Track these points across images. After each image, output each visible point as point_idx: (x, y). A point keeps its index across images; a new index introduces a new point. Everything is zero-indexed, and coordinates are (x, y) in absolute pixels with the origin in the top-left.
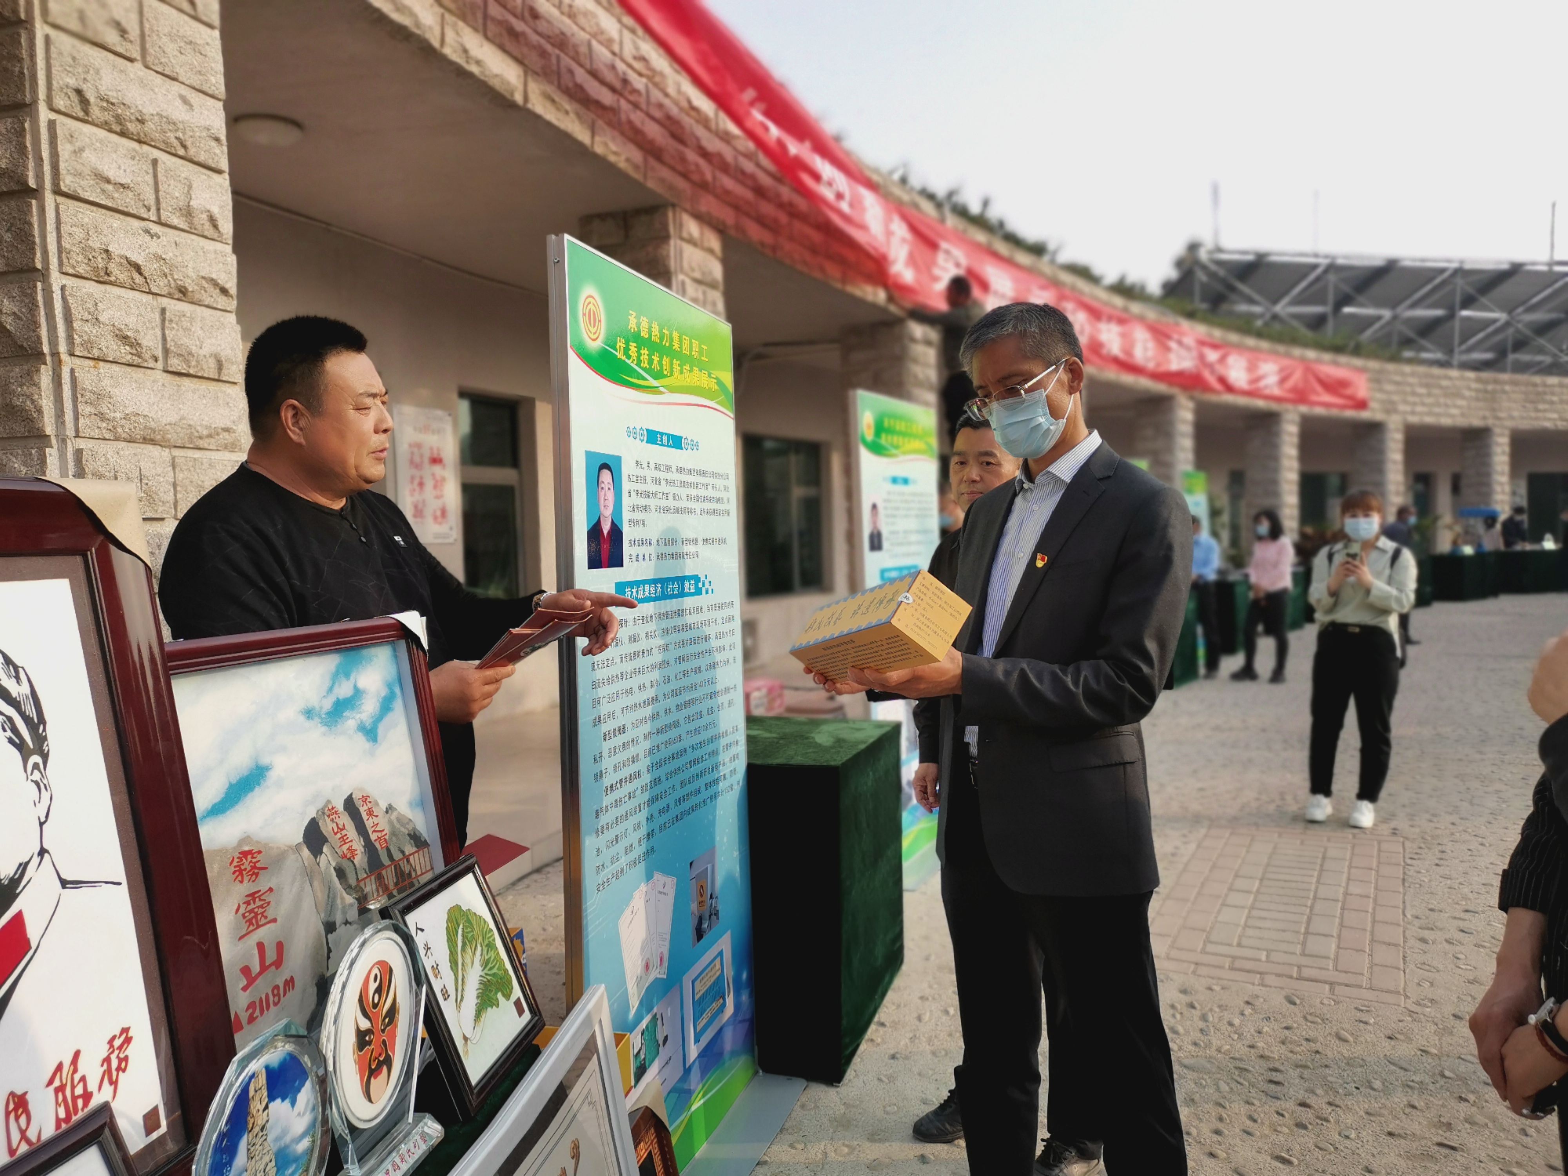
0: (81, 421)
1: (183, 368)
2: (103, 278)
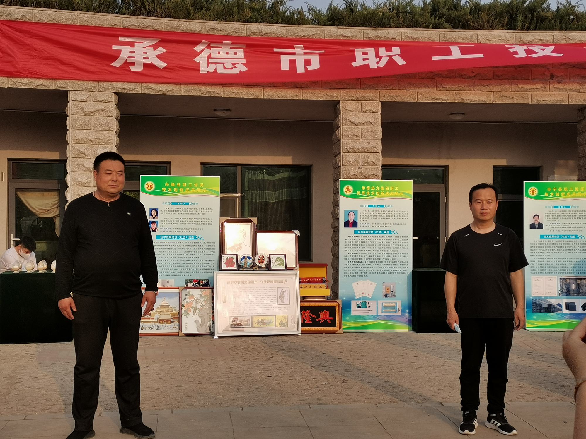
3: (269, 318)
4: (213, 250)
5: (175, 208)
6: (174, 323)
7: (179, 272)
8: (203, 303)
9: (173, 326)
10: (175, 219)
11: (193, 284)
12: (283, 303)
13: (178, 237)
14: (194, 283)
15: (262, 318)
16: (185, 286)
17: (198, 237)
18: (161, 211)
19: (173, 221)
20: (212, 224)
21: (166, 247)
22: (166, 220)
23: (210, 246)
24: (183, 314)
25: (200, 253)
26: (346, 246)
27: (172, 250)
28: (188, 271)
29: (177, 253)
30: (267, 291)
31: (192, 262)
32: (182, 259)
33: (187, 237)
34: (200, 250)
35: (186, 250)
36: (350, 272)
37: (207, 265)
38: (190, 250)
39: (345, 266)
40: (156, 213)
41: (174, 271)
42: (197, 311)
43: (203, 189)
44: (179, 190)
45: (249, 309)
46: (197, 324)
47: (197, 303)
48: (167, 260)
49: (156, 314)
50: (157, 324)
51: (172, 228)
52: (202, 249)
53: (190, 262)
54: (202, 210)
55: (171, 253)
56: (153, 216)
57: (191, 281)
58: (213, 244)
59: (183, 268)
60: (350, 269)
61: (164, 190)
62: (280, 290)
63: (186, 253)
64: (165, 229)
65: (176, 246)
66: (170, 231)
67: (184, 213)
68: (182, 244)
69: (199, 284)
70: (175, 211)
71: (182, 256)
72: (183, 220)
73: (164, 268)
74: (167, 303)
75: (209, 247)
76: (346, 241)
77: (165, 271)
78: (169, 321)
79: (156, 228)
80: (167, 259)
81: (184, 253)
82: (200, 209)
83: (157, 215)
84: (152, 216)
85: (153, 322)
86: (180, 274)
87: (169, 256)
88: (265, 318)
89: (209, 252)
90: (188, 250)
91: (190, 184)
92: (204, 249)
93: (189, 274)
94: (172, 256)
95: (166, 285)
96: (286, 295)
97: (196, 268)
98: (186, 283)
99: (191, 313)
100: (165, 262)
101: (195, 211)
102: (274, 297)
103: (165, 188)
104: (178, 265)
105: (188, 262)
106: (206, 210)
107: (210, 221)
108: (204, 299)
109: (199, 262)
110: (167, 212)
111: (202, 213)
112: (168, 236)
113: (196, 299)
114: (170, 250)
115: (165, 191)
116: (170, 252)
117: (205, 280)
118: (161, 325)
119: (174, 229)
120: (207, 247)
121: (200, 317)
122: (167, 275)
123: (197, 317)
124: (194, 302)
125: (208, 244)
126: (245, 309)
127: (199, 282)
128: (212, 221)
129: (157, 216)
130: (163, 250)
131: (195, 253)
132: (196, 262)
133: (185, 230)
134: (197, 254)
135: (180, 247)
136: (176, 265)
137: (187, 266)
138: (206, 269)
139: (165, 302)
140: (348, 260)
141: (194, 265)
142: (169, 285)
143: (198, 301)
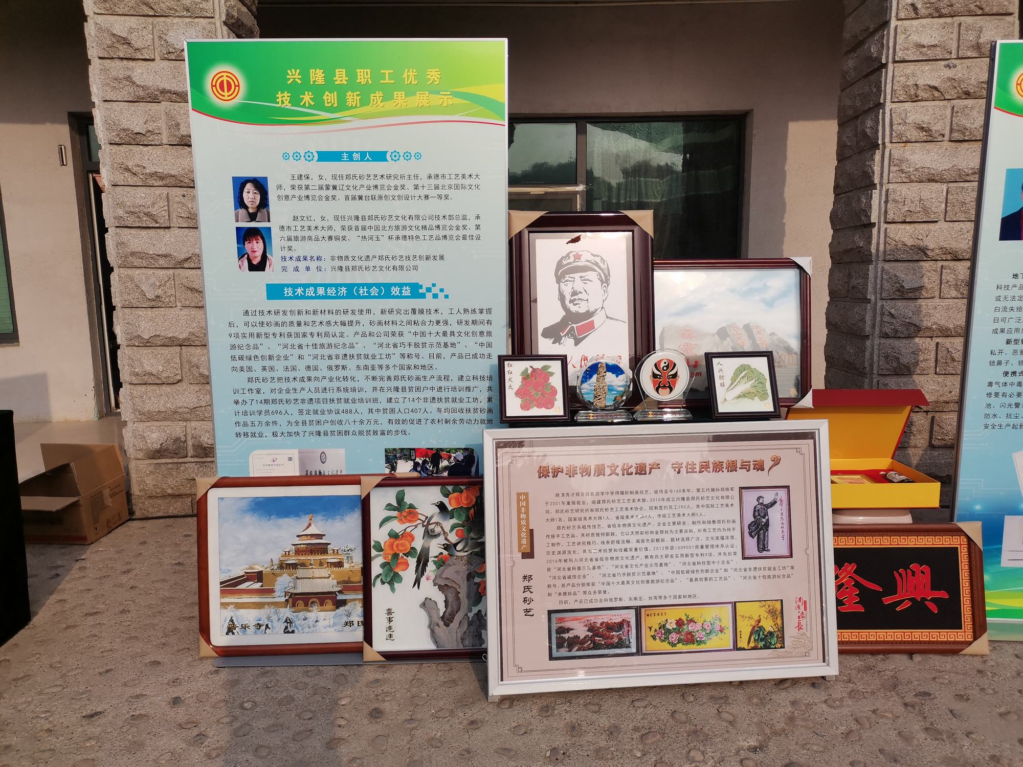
0: (891, 175)
1: (961, 137)
2: (915, 99)
3: (708, 615)
4: (485, 339)
5: (334, 177)
6: (347, 607)
7: (362, 422)
8: (453, 538)
9: (345, 619)
10: (336, 218)
11: (416, 465)
12: (765, 554)
13: (352, 291)
14: (418, 460)
15: (680, 613)
16: (387, 471)
17: (429, 290)
18: (279, 187)
19: (330, 228)
20: (478, 238)
21: (308, 329)
22: (302, 223)
23: (474, 322)
24: (378, 576)
25: (436, 351)
26: (1000, 315)
27: (332, 340)
28: (393, 417)
29: (349, 352)
30: (701, 503)
31: (407, 384)
32: (371, 373)
33: (385, 291)
34: (434, 339)
35: (384, 340)
36: (1009, 411)
37: (464, 394)
38: (397, 340)
39: (989, 390)
40: (258, 197)
41: (343, 417)
42: (431, 567)
43: (437, 93)
44: (342, 100)
45: (626, 579)
46: (430, 617)
47: (429, 534)
48: (316, 379)
49: (281, 575)
50: (286, 612)
51: (326, 256)
52: (445, 334)
53: (400, 384)
54: (440, 182)
55: (326, 352)
56: (251, 211)
57: (407, 454)
58: (485, 317)
59: (374, 406)
60: (1008, 400)
61: (283, 99)
62: (751, 500)
63: (385, 351)
64: (298, 259)
65: (343, 324)
66: (319, 269)
67: (369, 193)
68: (365, 319)
69: (436, 463)
70: (335, 188)
71: (369, 362)
72: (368, 223)
73: (306, 406)
74: (320, 536)
75: (471, 328)
76: (1003, 293)
77: (307, 418)
78: (329, 602)
79: (264, 257)
80: (312, 374)
81: (377, 351)
82: (430, 177)
83: (264, 203)
84: (246, 208)
85: (269, 604)
86: (365, 427)
87: (323, 364)
88: (693, 612)
89: (468, 345)
90: (392, 340)
91: (387, 72)
92: (452, 333)
93: (401, 427)
94: (330, 363)
95: (316, 467)
96: (776, 516)
97: (422, 405)
98: (388, 460)
99: (409, 575)
100: (307, 385)
101: (409, 184)
102: (726, 526)
103: (286, 94)
104: (357, 395)
105: (394, 384)
106: (453, 182)
107: (471, 224)
108: (454, 521)
109: (436, 383)
110: (304, 193)
111: (440, 192)
112: (312, 288)
113: (427, 523)
114: (325, 341)
115: (289, 106)
116: (322, 346)
117: (456, 450)
118: (302, 615)
119: (333, 258)
120: (463, 328)
121: (441, 588)
122: (319, 433)
123: (429, 589)
124: (419, 532)
125: (465, 317)
126: (611, 579)
127: (436, 455)
128: (478, 227)
129: (265, 210)
130: (296, 341)
131: (417, 351)
132: (422, 384)
133: (375, 262)
134: (424, 352)
135: (359, 329)
136: (350, 395)
137: (390, 400)
138: (461, 411)
139: (313, 530)
140: (1004, 368)
141: (415, 395)
142: (329, 469)
143: (433, 531)
